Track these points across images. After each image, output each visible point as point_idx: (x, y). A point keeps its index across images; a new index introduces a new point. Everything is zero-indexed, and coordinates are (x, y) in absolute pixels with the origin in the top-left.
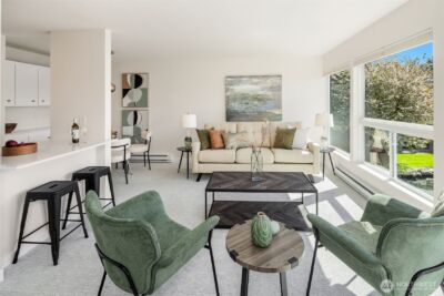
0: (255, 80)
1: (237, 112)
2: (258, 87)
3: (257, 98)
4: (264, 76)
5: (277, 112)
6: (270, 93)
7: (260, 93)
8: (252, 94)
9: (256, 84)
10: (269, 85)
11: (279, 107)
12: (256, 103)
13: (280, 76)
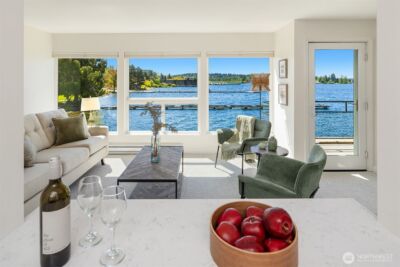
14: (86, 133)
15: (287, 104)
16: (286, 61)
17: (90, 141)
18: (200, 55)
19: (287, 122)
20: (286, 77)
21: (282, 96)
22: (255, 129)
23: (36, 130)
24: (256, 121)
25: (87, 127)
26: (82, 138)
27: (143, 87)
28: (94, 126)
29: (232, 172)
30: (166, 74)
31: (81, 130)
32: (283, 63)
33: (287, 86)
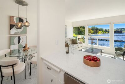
5: (66, 35)
13: (66, 26)
14: (78, 43)
17: (79, 44)
18: (110, 23)
23: (69, 41)
25: (78, 41)
26: (77, 44)
27: (98, 33)
28: (80, 41)
31: (77, 42)
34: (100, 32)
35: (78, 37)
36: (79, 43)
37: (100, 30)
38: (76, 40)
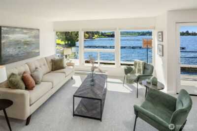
0: (25, 31)
1: (12, 56)
2: (27, 36)
3: (26, 43)
4: (30, 29)
5: (37, 51)
6: (34, 40)
7: (28, 40)
8: (23, 40)
9: (26, 33)
10: (33, 35)
11: (38, 48)
12: (26, 46)
13: (39, 30)
14: (65, 65)
15: (163, 56)
16: (162, 32)
19: (163, 65)
20: (162, 41)
21: (160, 50)
22: (145, 68)
23: (44, 65)
24: (145, 64)
25: (66, 62)
26: (63, 68)
27: (94, 38)
28: (68, 61)
29: (132, 90)
30: (103, 32)
31: (62, 64)
32: (160, 34)
33: (163, 46)
34: (96, 36)
35: (65, 54)
36: (68, 66)
37: (96, 34)
38: (61, 61)
